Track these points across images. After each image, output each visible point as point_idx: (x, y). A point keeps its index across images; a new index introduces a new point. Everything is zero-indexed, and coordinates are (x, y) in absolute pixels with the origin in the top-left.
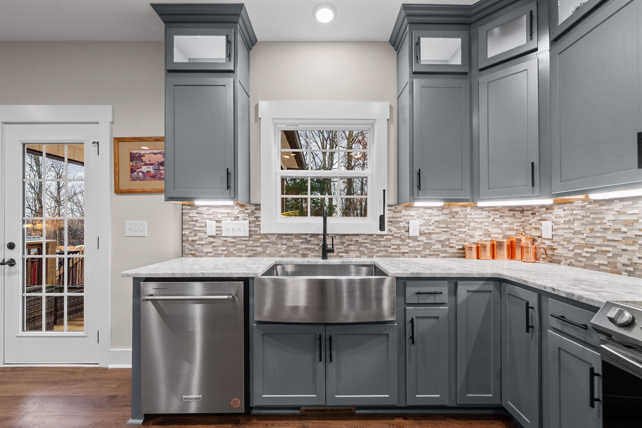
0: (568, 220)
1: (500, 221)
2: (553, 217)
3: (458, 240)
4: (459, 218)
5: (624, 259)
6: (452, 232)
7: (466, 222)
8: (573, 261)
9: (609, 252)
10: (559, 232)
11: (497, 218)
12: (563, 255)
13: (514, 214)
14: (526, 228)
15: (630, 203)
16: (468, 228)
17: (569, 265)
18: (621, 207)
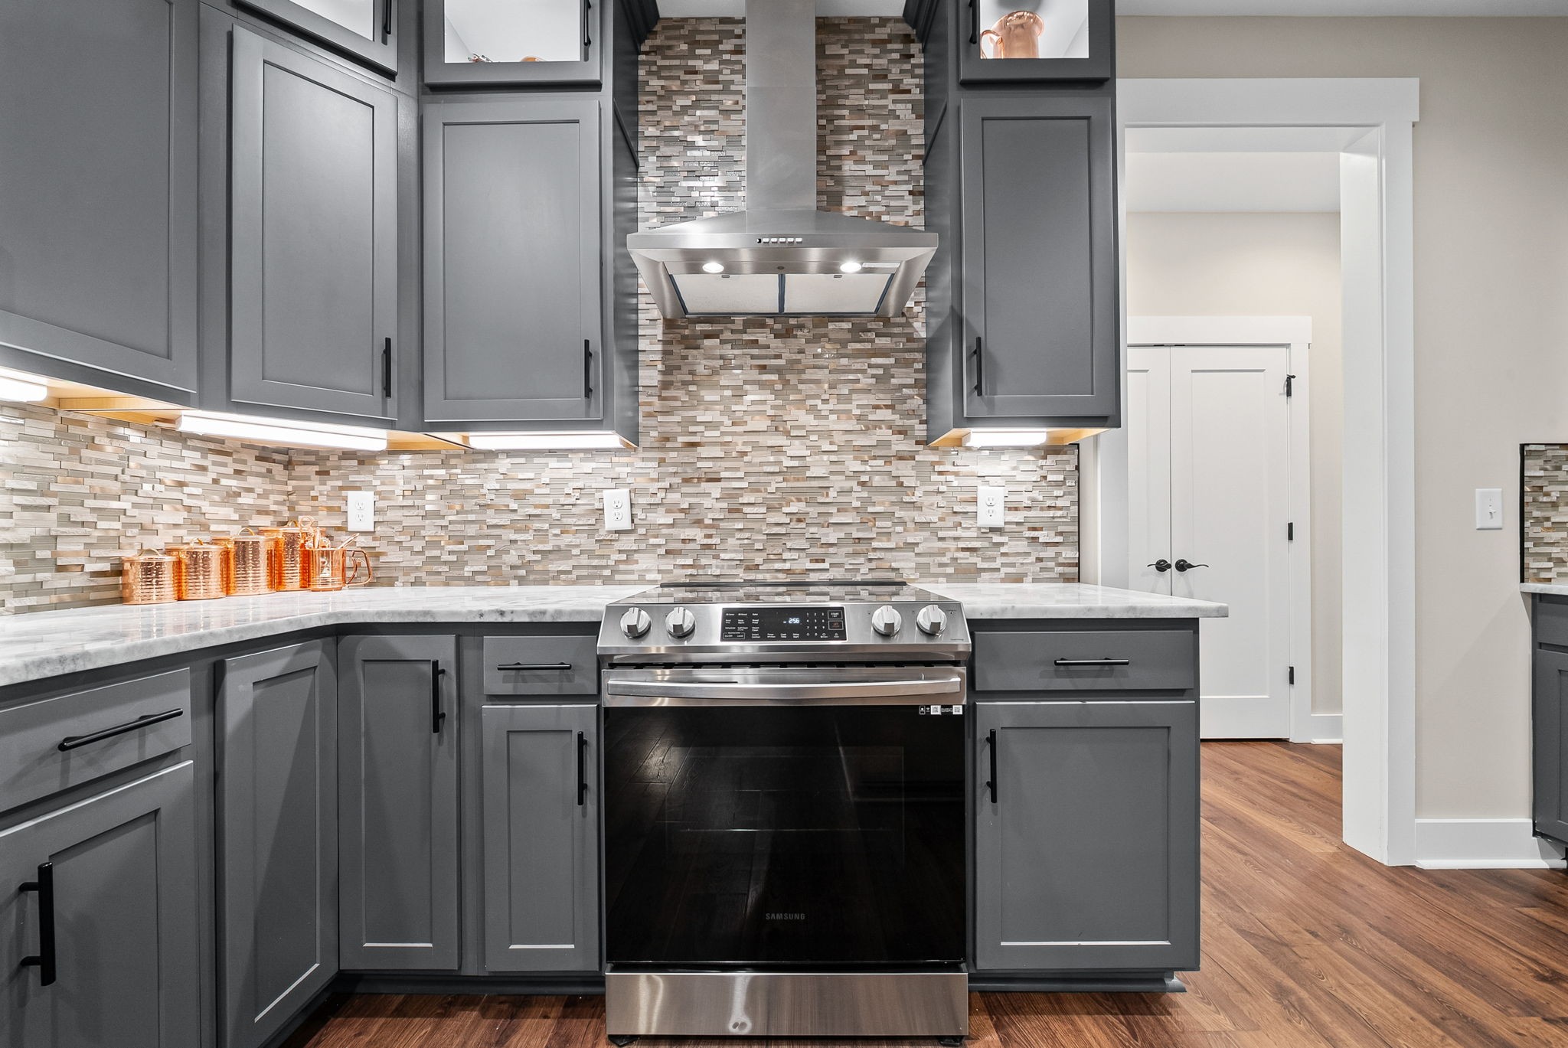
0: (414, 489)
1: (233, 483)
2: (376, 482)
3: (94, 541)
4: (100, 462)
5: (512, 558)
6: (66, 509)
7: (126, 478)
8: (423, 575)
9: (489, 547)
10: (391, 515)
11: (227, 476)
12: (401, 565)
13: (269, 471)
14: (298, 508)
15: (522, 460)
16: (135, 499)
17: (413, 584)
18: (509, 466)
